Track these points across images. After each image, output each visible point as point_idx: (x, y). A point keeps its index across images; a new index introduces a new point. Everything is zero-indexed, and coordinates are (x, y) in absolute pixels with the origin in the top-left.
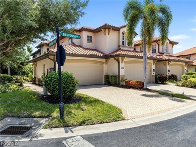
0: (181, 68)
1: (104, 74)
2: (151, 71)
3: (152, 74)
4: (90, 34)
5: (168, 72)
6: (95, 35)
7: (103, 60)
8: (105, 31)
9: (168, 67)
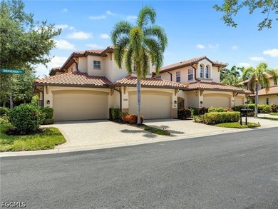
0: (227, 99)
1: (109, 108)
2: (171, 103)
3: (173, 107)
4: (97, 59)
5: (200, 105)
6: (104, 60)
7: (108, 90)
8: (111, 56)
9: (201, 98)
